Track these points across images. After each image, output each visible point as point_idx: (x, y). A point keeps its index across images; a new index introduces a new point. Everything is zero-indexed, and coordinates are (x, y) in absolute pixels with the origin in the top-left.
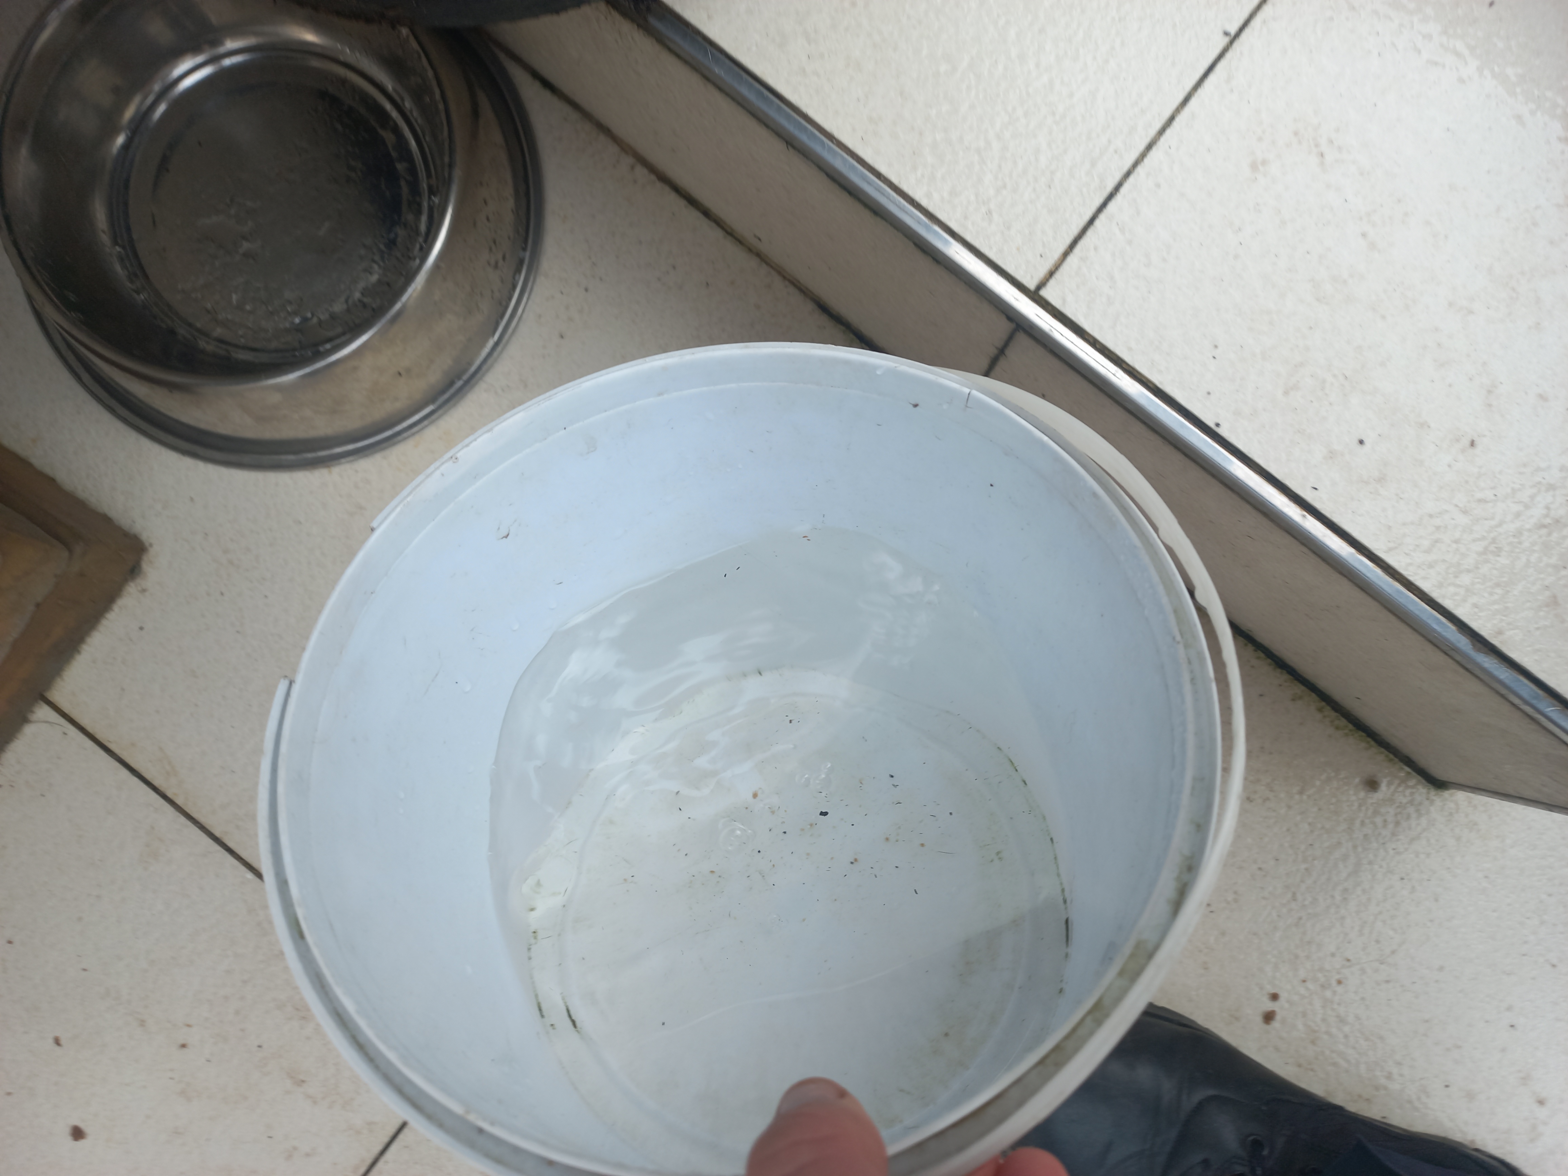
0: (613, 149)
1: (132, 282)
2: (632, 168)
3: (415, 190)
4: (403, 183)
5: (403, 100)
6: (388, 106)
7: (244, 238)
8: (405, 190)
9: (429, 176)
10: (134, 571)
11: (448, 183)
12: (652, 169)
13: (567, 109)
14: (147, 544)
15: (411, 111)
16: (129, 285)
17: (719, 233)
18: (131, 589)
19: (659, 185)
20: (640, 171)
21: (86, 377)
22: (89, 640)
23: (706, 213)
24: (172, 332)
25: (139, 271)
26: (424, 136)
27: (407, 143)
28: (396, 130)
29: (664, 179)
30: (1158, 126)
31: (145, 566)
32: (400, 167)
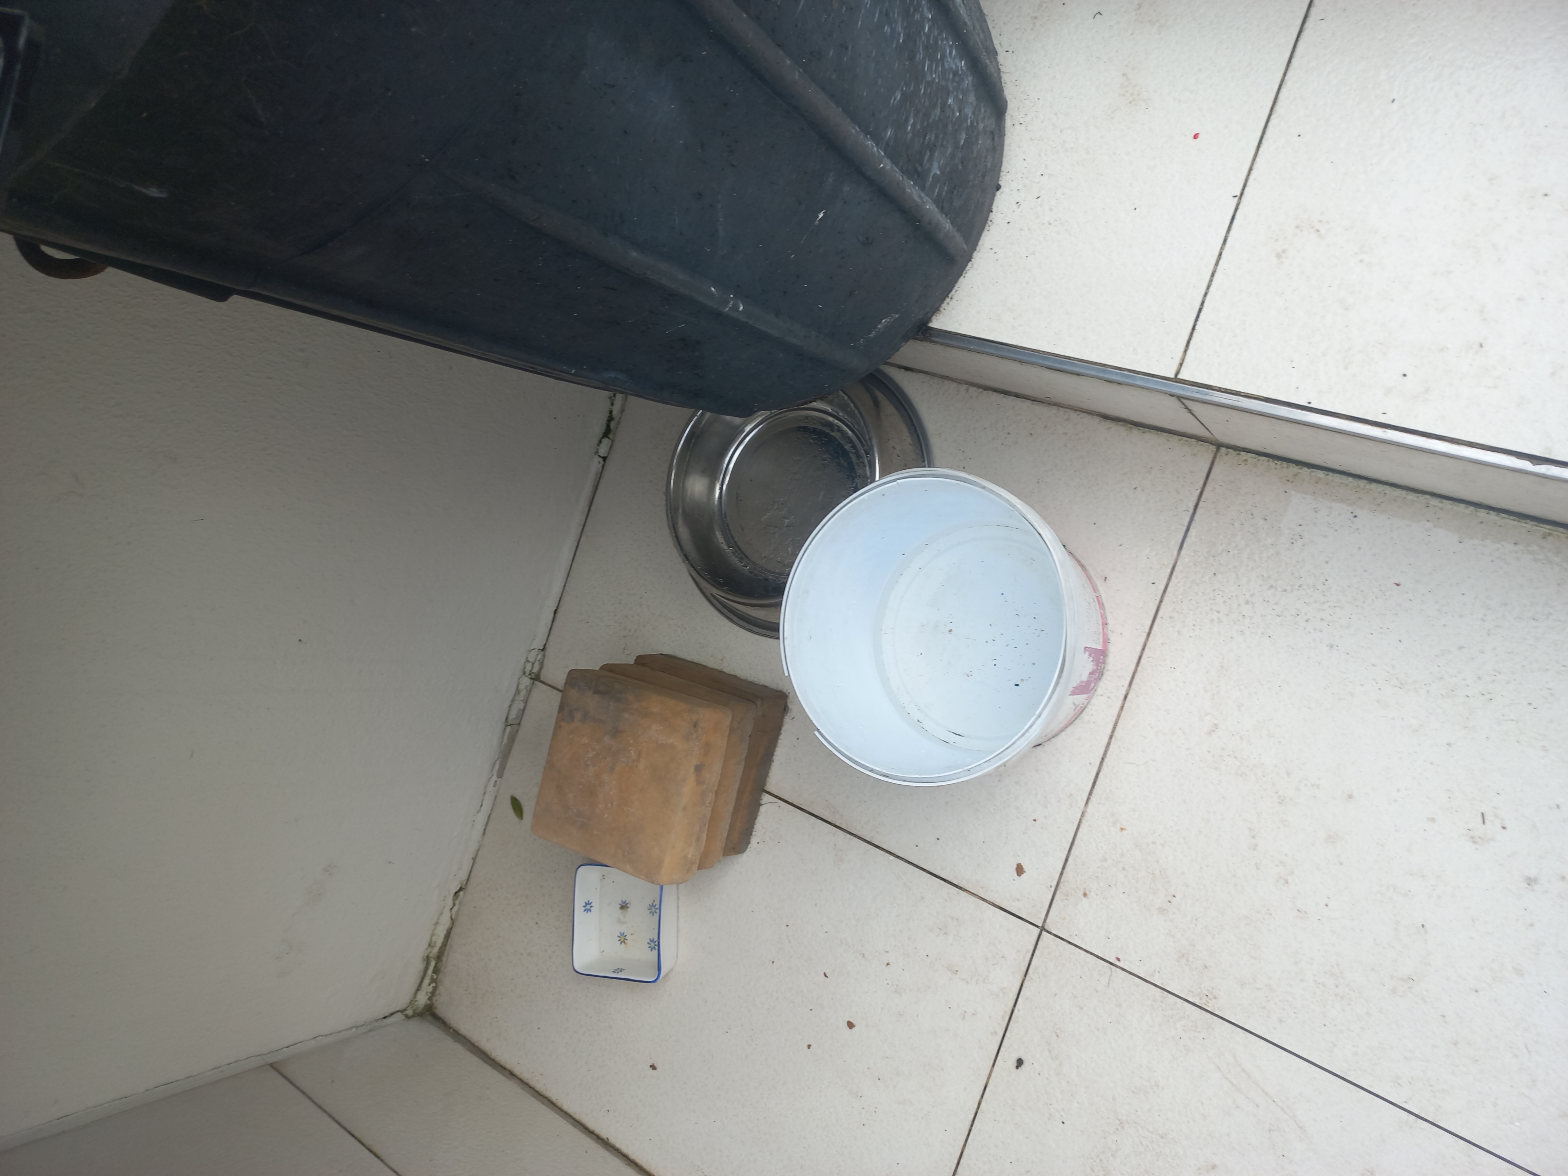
0: (955, 385)
1: (742, 563)
2: (967, 390)
3: (859, 457)
4: (851, 455)
5: (838, 413)
6: (831, 419)
7: (786, 518)
8: (854, 458)
9: (863, 446)
10: (785, 709)
11: (871, 448)
12: (978, 386)
13: (922, 376)
14: (787, 694)
15: (844, 417)
16: (740, 563)
17: (1028, 403)
18: (787, 719)
19: (985, 392)
20: (973, 390)
21: (735, 618)
22: (775, 753)
23: (1017, 396)
24: (766, 580)
25: (743, 556)
26: (853, 426)
27: (847, 433)
28: (840, 430)
29: (986, 388)
30: (1214, 262)
31: (789, 705)
32: (847, 447)
